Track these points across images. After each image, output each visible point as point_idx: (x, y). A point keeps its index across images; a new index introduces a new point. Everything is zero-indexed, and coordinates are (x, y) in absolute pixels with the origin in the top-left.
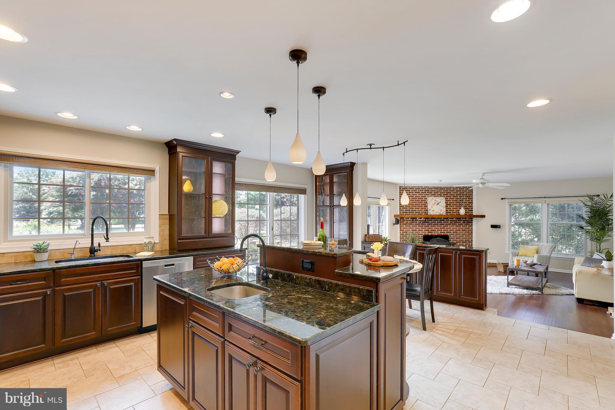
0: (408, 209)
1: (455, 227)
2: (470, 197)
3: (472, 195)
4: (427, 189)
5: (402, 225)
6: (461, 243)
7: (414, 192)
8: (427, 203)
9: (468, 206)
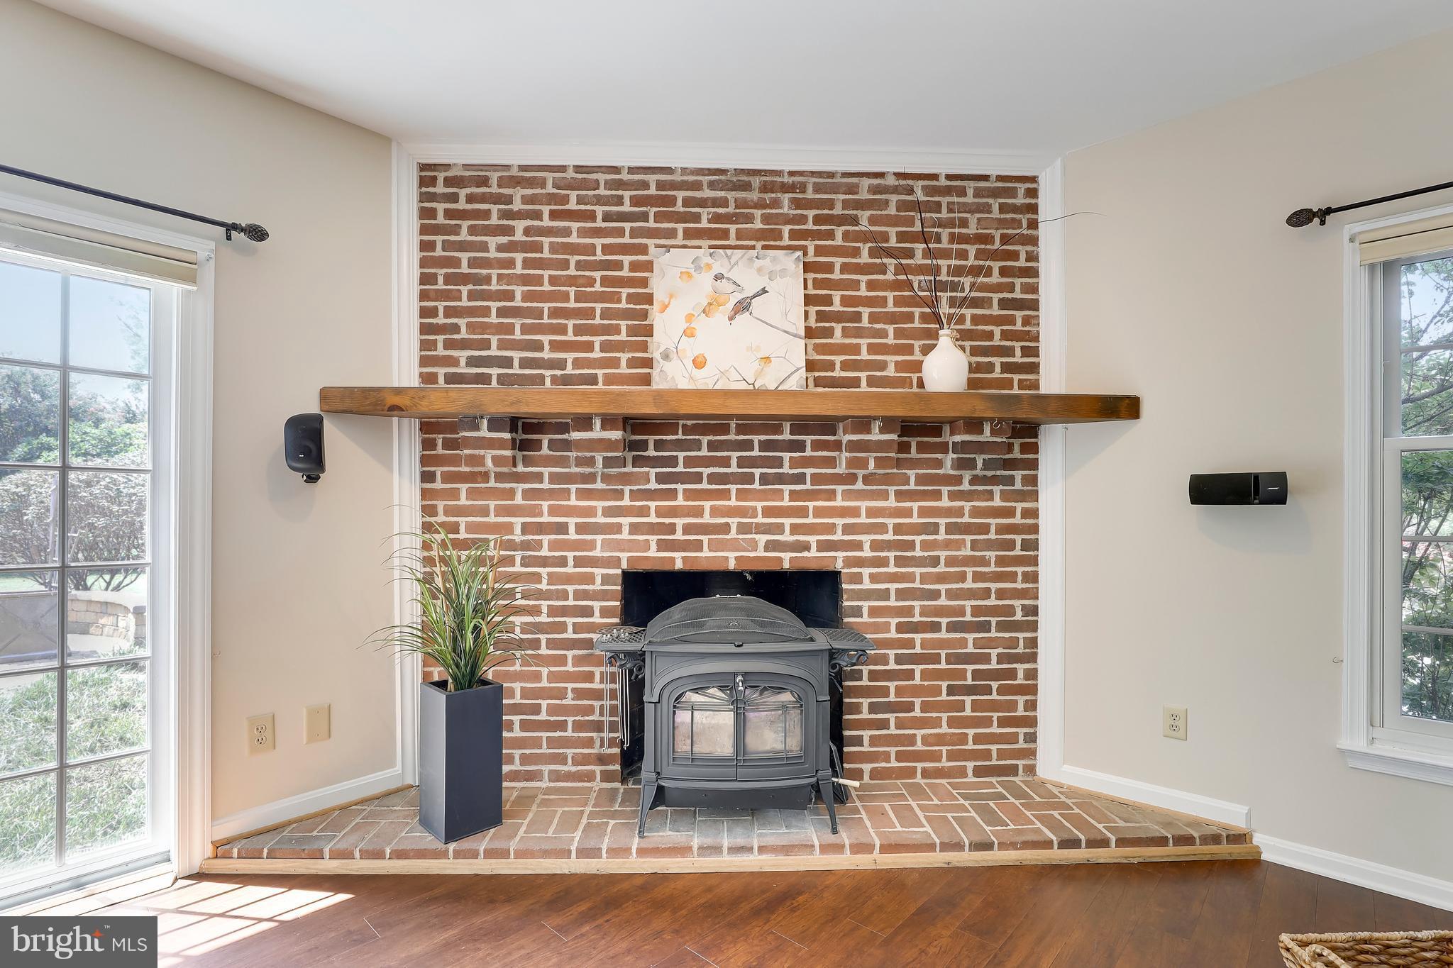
0: (494, 352)
1: (892, 502)
2: (1014, 256)
3: (1034, 241)
4: (653, 191)
5: (438, 485)
6: (943, 634)
7: (546, 210)
8: (649, 299)
9: (997, 335)
